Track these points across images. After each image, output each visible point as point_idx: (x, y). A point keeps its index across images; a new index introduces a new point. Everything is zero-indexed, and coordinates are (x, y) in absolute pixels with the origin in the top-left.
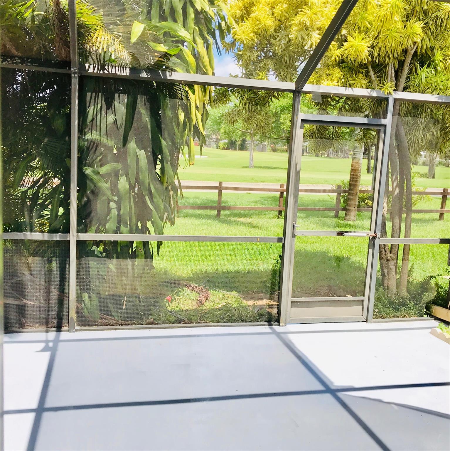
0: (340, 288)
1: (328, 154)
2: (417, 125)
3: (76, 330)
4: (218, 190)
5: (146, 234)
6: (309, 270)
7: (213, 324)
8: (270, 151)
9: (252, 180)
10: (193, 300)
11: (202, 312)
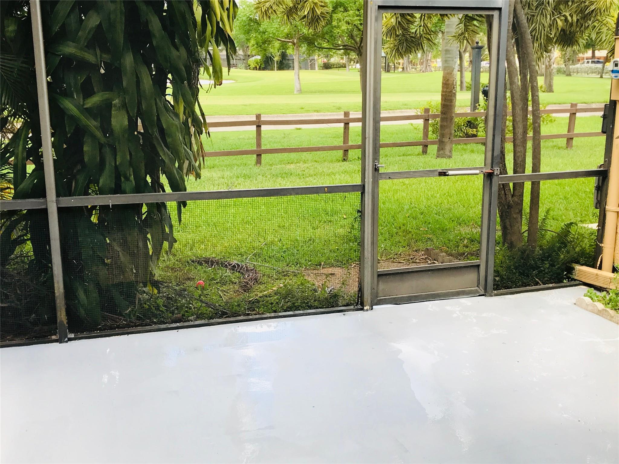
0: (441, 251)
1: (403, 68)
2: (544, 6)
3: (70, 339)
4: (255, 126)
5: (159, 192)
6: (395, 230)
7: (268, 315)
8: (321, 68)
9: (301, 110)
10: (236, 283)
11: (251, 299)
